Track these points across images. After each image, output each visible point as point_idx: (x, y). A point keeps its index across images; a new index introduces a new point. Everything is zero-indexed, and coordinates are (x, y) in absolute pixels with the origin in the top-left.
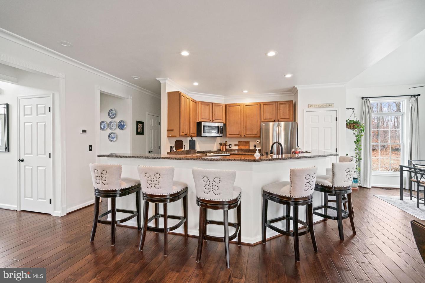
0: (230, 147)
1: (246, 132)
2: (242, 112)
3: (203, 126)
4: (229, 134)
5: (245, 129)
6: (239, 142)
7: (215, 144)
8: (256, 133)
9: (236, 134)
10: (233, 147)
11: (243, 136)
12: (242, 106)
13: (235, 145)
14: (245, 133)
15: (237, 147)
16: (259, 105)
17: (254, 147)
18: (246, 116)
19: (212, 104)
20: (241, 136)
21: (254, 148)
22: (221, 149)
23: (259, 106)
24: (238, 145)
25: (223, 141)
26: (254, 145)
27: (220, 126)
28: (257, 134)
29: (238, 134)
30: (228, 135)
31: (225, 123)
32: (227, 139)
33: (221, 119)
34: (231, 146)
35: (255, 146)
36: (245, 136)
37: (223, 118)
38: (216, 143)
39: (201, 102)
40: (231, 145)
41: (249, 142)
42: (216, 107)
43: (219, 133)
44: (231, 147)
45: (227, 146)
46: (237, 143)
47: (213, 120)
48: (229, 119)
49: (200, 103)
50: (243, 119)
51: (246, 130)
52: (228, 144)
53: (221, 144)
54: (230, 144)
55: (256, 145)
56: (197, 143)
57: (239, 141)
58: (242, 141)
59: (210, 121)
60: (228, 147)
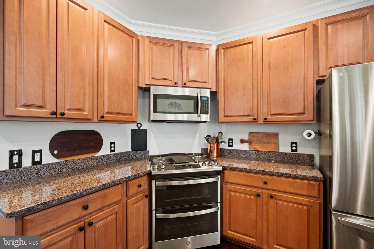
0: (229, 146)
1: (269, 108)
2: (259, 58)
3: (154, 95)
4: (225, 116)
5: (265, 100)
6: (250, 134)
7: (195, 137)
8: (300, 110)
9: (242, 114)
10: (237, 146)
11: (261, 121)
12: (258, 44)
13: (242, 141)
14: (265, 110)
15: (245, 147)
16: (310, 29)
17: (292, 147)
18: (270, 67)
19: (180, 45)
20: (255, 119)
21: (292, 150)
22: (207, 149)
23: (309, 33)
24: (250, 142)
25: (213, 131)
26: (292, 143)
27: (201, 97)
28: (303, 114)
29: (246, 113)
30: (222, 119)
31: (214, 89)
32: (223, 128)
33: (205, 80)
34: (232, 143)
35: (294, 145)
36: (265, 119)
37: (210, 78)
38: (197, 136)
39: (150, 38)
40: (232, 140)
41: (277, 135)
42: (191, 51)
43: (197, 113)
44: (232, 146)
45: (221, 143)
46: (246, 137)
47: (184, 82)
48: (224, 80)
49: (147, 40)
50: (260, 77)
51: (269, 103)
52: (225, 138)
53: (208, 138)
54: (229, 139)
55: (296, 143)
56: (152, 136)
57: (252, 133)
58: (257, 133)
59: (175, 85)
60: (224, 146)
